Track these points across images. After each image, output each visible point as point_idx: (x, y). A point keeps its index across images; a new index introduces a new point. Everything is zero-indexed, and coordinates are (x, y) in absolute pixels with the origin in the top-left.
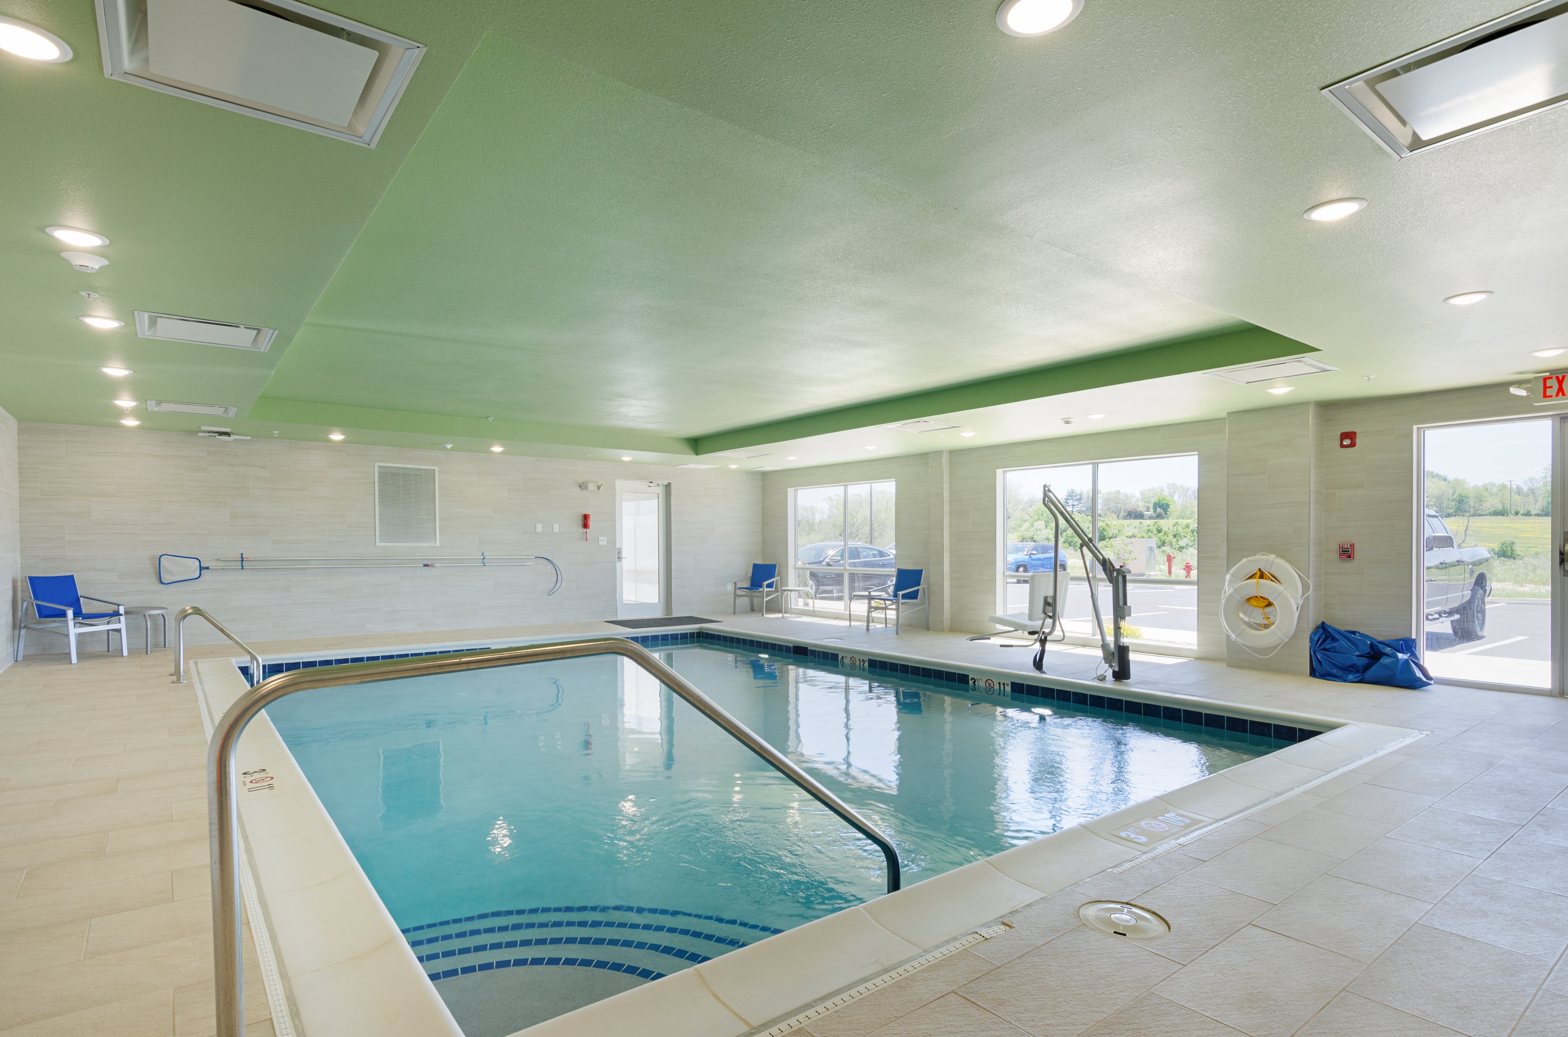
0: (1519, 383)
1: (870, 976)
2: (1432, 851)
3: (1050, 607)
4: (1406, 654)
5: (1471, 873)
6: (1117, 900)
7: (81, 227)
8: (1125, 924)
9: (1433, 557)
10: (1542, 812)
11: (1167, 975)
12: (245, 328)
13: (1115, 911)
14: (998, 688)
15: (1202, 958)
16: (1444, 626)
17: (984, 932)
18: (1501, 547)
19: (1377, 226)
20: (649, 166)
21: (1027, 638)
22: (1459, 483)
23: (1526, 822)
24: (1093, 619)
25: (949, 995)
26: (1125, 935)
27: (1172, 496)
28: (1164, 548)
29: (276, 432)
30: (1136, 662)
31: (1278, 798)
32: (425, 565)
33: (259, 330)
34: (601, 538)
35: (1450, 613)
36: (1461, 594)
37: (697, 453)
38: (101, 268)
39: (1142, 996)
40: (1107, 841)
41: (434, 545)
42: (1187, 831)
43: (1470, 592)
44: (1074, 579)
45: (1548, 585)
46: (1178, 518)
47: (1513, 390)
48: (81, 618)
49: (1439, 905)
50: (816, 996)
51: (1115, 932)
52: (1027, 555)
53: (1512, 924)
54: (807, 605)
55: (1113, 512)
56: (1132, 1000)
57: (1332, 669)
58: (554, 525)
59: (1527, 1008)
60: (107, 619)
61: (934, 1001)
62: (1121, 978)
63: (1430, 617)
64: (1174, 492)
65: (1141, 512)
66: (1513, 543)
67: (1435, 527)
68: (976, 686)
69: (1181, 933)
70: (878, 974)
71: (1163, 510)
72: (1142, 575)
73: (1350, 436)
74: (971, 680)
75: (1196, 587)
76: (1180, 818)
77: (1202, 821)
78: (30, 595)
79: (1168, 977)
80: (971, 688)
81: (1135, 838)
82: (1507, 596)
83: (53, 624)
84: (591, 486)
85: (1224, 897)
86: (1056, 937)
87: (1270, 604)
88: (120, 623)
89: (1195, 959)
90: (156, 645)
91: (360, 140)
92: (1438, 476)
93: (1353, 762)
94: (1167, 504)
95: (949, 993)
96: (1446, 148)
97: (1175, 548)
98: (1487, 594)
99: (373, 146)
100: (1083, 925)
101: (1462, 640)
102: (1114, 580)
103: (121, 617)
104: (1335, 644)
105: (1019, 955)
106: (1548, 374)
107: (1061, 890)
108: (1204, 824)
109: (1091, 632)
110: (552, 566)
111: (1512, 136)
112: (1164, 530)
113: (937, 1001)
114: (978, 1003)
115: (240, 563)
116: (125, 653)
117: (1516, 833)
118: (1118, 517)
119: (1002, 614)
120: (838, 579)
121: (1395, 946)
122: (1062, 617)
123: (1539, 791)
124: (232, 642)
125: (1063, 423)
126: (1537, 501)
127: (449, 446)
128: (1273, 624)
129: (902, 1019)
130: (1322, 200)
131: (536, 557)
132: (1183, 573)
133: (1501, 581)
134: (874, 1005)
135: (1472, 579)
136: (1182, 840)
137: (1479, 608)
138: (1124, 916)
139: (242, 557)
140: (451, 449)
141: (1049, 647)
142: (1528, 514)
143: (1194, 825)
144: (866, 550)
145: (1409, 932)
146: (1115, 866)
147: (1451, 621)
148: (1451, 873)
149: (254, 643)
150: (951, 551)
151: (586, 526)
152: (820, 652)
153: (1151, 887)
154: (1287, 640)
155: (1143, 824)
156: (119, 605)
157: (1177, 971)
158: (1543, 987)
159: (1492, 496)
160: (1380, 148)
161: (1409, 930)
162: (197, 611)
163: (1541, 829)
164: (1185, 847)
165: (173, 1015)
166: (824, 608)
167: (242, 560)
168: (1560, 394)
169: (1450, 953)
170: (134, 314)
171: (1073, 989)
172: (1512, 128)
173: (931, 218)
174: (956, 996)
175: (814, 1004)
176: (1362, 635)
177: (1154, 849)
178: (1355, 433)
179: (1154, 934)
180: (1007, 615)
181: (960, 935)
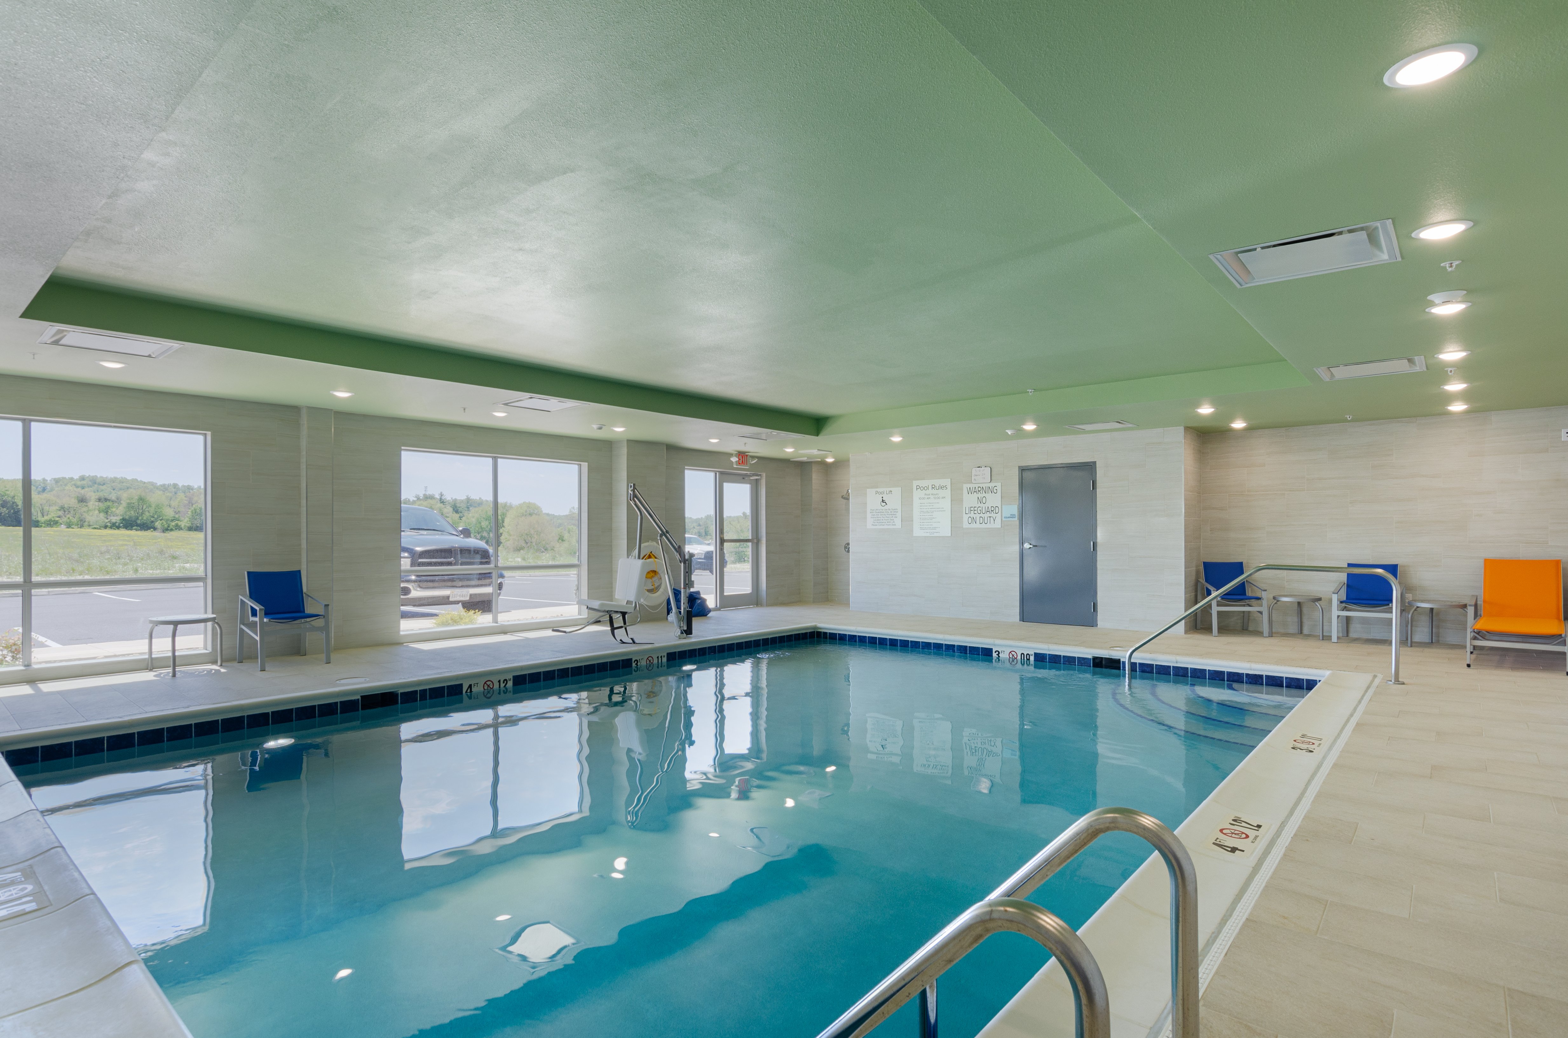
14: (657, 662)
68: (639, 666)
74: (634, 662)
80: (634, 670)
168: (742, 463)
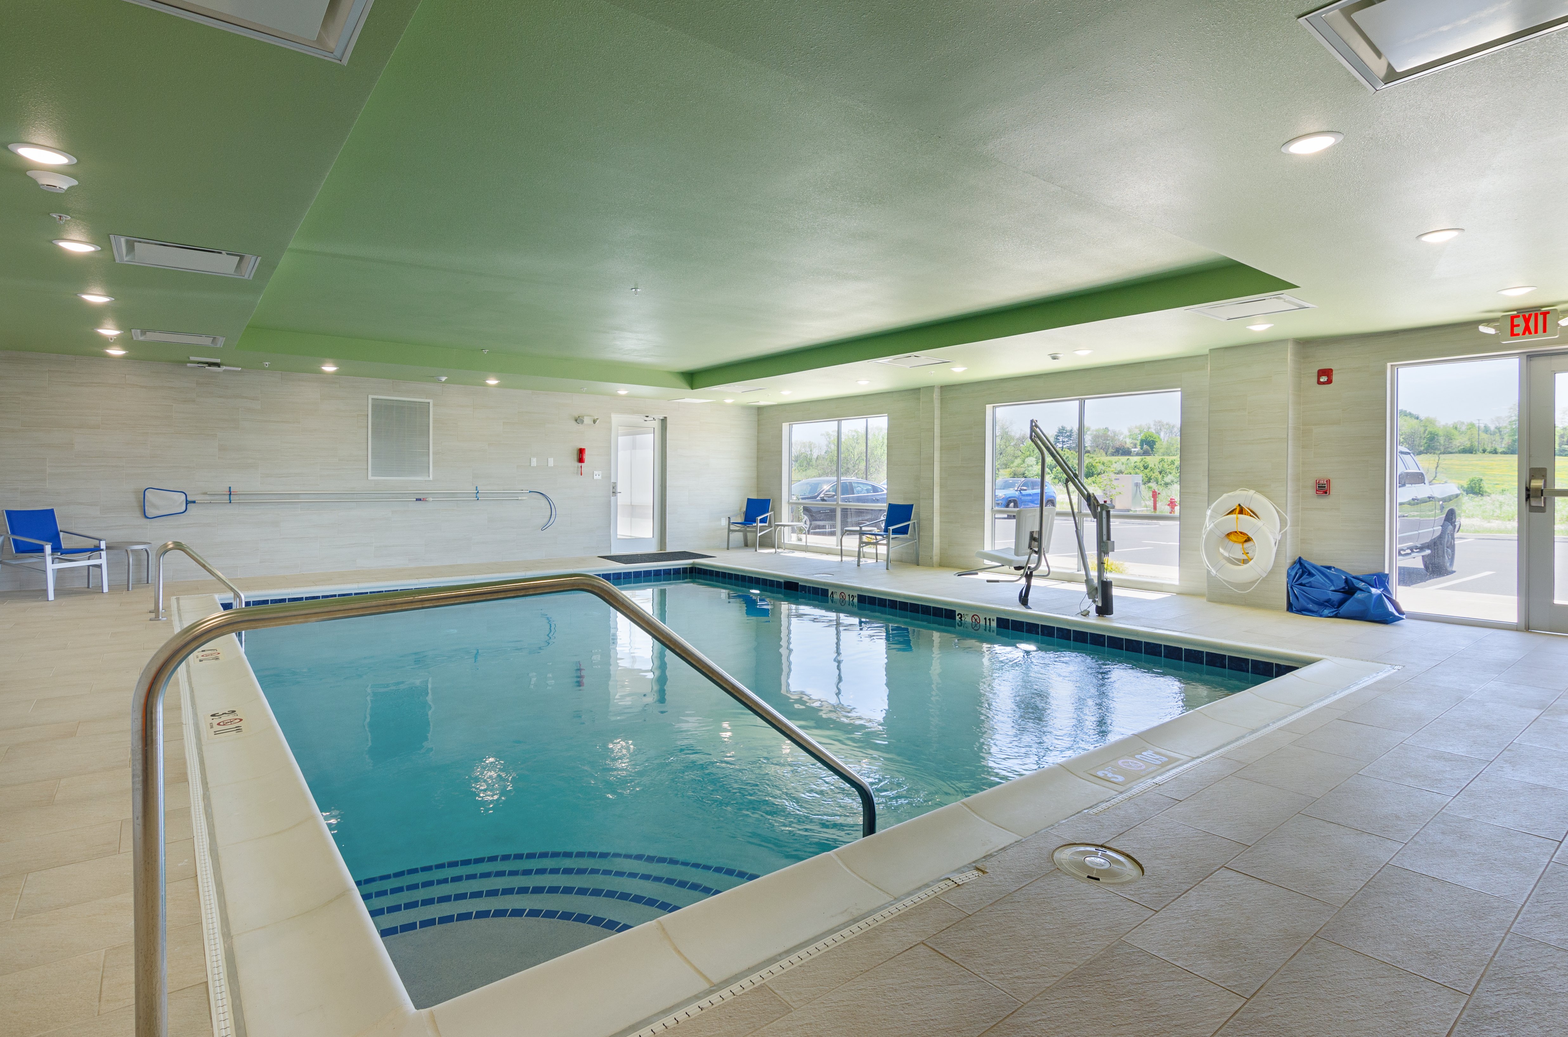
0: (1487, 322)
1: (838, 926)
2: (1403, 788)
3: (1036, 542)
4: (1380, 588)
5: (1440, 811)
6: (1092, 843)
7: (46, 144)
8: (1099, 868)
9: (1406, 493)
10: (1509, 748)
11: (1139, 922)
12: (228, 254)
13: (1091, 854)
14: (984, 623)
15: (1174, 903)
16: (1416, 562)
17: (957, 878)
18: (1470, 484)
19: (1353, 160)
20: (633, 90)
21: (1014, 573)
22: (1430, 421)
23: (1494, 758)
24: (1078, 555)
25: (918, 946)
26: (1098, 879)
27: (1158, 433)
28: (1150, 484)
29: (267, 363)
30: (1119, 597)
31: (1254, 735)
32: (417, 500)
33: (242, 257)
34: (595, 472)
35: (1422, 548)
36: (1432, 529)
37: (692, 387)
38: (70, 188)
39: (1113, 945)
40: (1084, 781)
41: (427, 479)
42: (1163, 770)
43: (1441, 527)
44: (1059, 514)
45: (1514, 520)
46: (1164, 455)
47: (1482, 329)
48: (59, 554)
49: (1409, 844)
50: (781, 949)
51: (1089, 877)
52: (1017, 491)
53: (1481, 864)
54: (800, 540)
55: (1101, 449)
56: (1103, 950)
57: (1308, 604)
58: (549, 459)
59: (1495, 953)
60: (88, 554)
61: (901, 953)
62: (1093, 926)
63: (1402, 552)
64: (1160, 429)
65: (1129, 448)
66: (1481, 480)
67: (1408, 464)
68: (963, 621)
69: (1154, 877)
70: (846, 925)
71: (1150, 446)
72: (1129, 510)
73: (1327, 373)
74: (958, 615)
75: (1178, 523)
76: (1157, 757)
77: (1178, 760)
78: (7, 529)
79: (1140, 924)
80: (958, 624)
81: (1112, 777)
82: (1476, 531)
83: (31, 560)
84: (587, 420)
85: (1198, 839)
86: (1029, 882)
87: (1249, 540)
88: (101, 558)
89: (1167, 905)
90: (138, 581)
91: (331, 55)
92: (1410, 415)
93: (1327, 697)
94: (1153, 441)
95: (918, 944)
96: (1420, 80)
97: (1161, 485)
98: (1456, 529)
99: (345, 62)
100: (1057, 869)
101: (1433, 576)
102: (1098, 515)
103: (102, 552)
104: (1312, 579)
105: (991, 902)
106: (1515, 313)
107: (1036, 833)
108: (1180, 762)
109: (1076, 567)
110: (546, 500)
111: (1483, 70)
112: (1150, 466)
113: (905, 953)
114: (946, 955)
115: (227, 497)
116: (106, 589)
117: (1484, 769)
118: (1106, 454)
119: (990, 549)
120: (830, 515)
121: (1366, 889)
122: (1048, 552)
123: (1506, 726)
124: (215, 579)
125: (1051, 359)
126: (1503, 439)
127: (444, 379)
128: (1251, 559)
129: (867, 973)
130: (1300, 134)
131: (530, 492)
132: (1168, 508)
133: (1469, 517)
134: (841, 958)
135: (1442, 514)
136: (1158, 779)
137: (1449, 543)
138: (1099, 859)
139: (230, 491)
140: (445, 382)
141: (1034, 582)
142: (1495, 452)
143: (1171, 764)
144: (859, 485)
145: (1380, 874)
146: (1091, 807)
147: (1423, 556)
148: (1421, 811)
149: (241, 579)
150: (942, 486)
151: (581, 460)
152: (810, 587)
153: (1126, 828)
154: (1264, 575)
155: (1120, 762)
156: (100, 540)
157: (1149, 918)
158: (1511, 931)
159: (1461, 434)
160: (1356, 80)
161: (1379, 871)
162: (178, 546)
163: (1508, 765)
164: (1162, 786)
165: (102, 980)
166: (817, 544)
167: (230, 494)
168: (1527, 332)
169: (1420, 895)
170: (109, 238)
171: (1044, 938)
172: (1483, 60)
173: (918, 148)
174: (925, 947)
175: (778, 958)
176: (1337, 570)
177: (1131, 788)
178: (1331, 370)
179: (1129, 878)
180: (995, 550)
181: (932, 881)
